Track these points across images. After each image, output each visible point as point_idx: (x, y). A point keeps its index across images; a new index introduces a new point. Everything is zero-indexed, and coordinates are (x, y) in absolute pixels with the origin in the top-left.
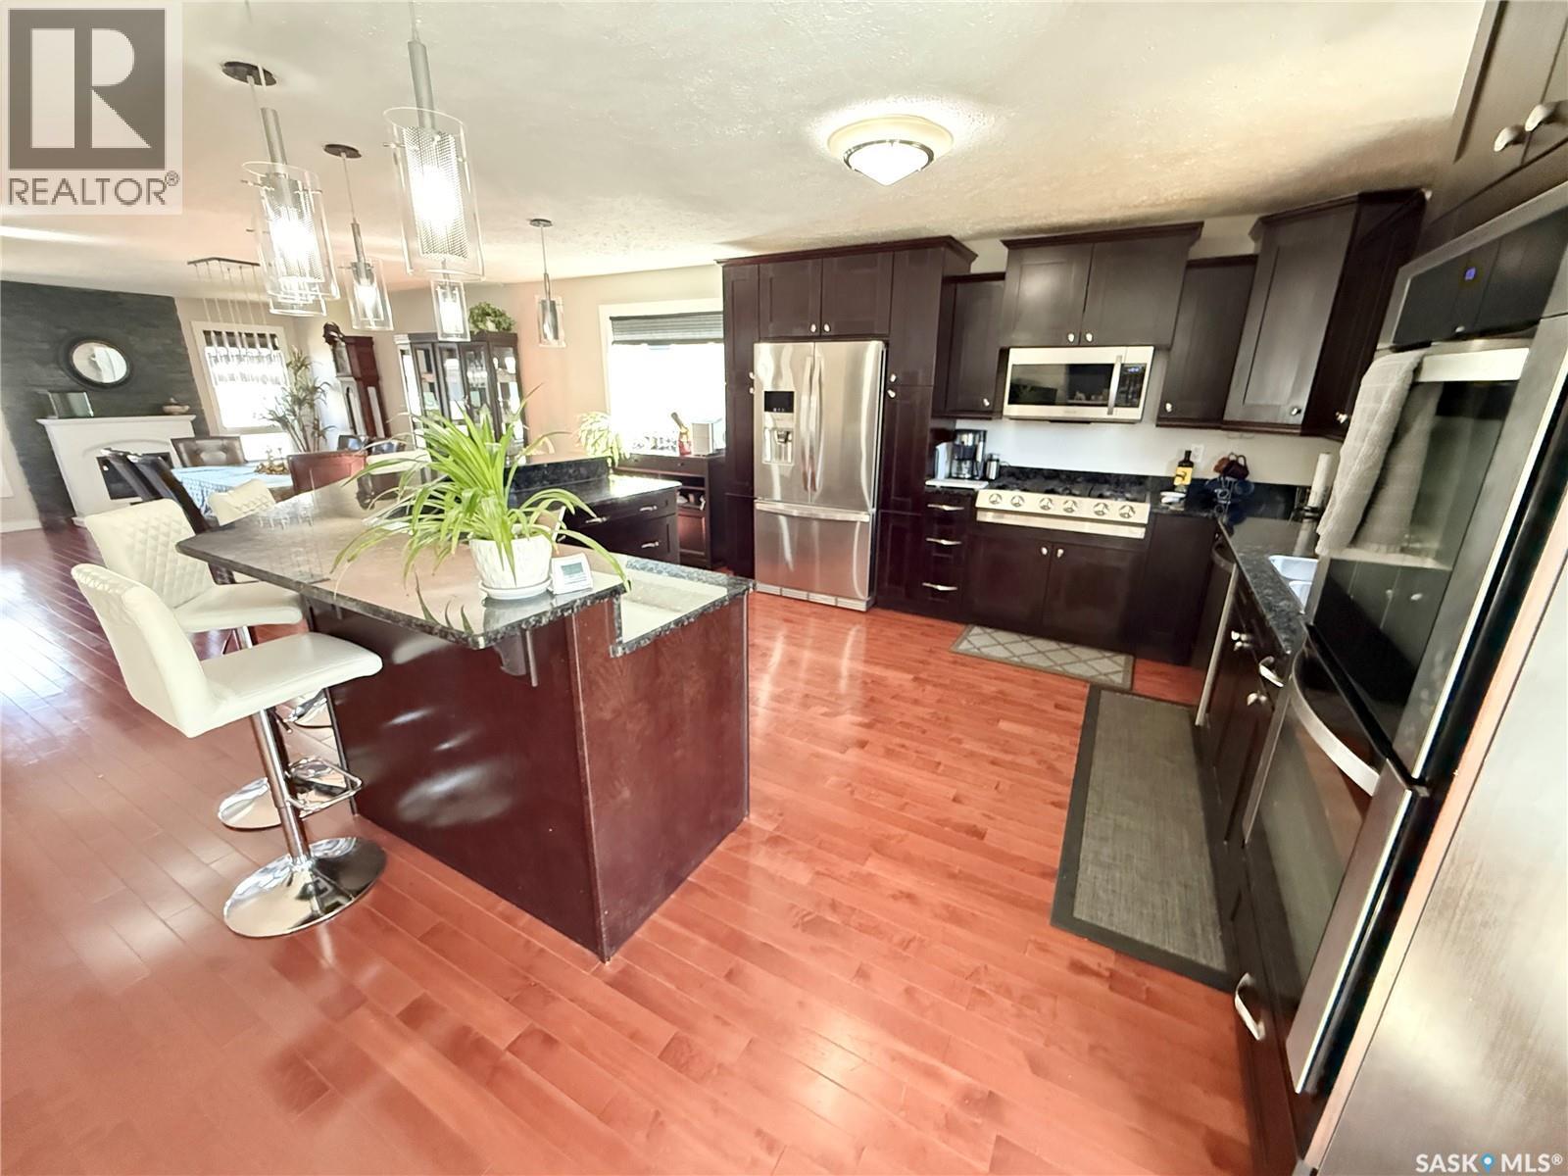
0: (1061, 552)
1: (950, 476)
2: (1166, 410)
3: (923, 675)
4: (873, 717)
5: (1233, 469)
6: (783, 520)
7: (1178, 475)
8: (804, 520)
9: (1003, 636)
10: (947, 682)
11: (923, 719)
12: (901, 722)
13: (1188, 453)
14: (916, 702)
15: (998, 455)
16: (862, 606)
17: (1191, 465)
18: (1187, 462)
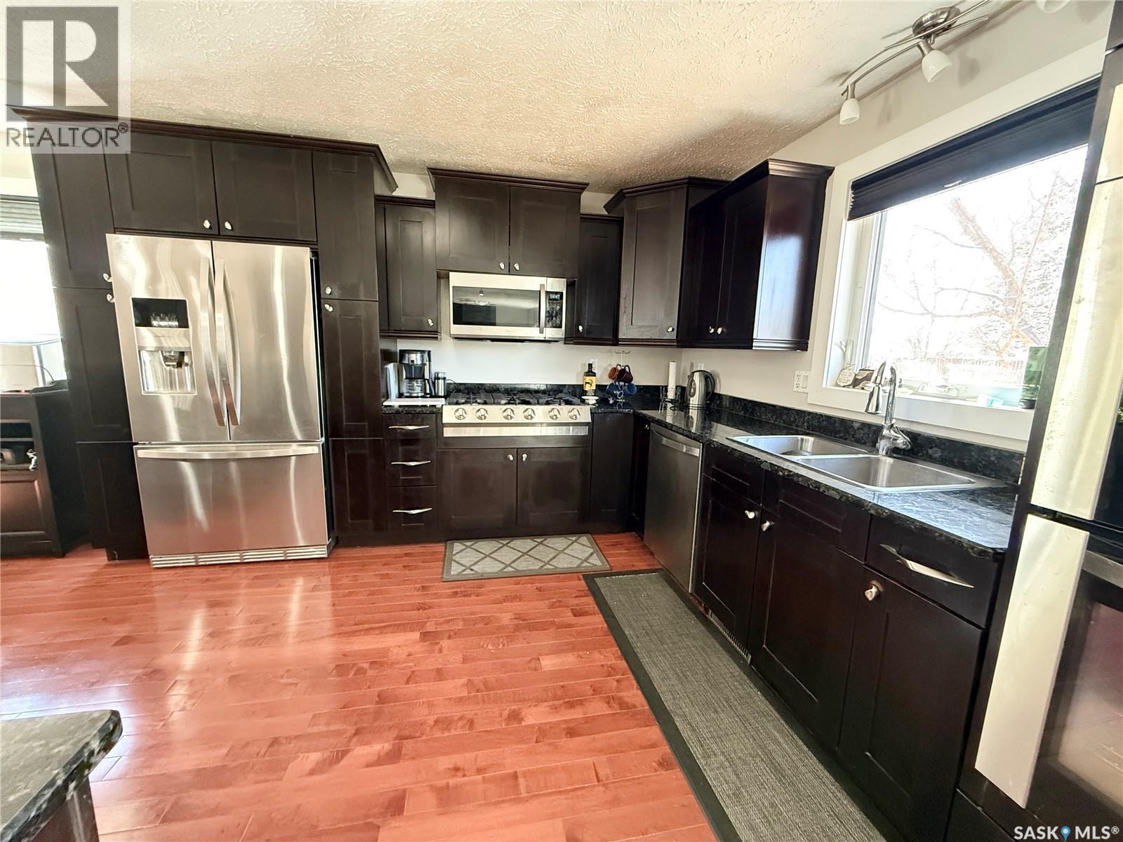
0: (525, 456)
1: (401, 395)
2: (579, 331)
3: (430, 627)
4: (395, 733)
5: (622, 375)
6: (187, 468)
7: (586, 383)
8: (220, 464)
9: (486, 546)
10: (459, 625)
11: (461, 700)
12: (436, 722)
13: (590, 366)
14: (440, 674)
15: (444, 373)
16: (321, 552)
17: (594, 375)
18: (590, 373)
